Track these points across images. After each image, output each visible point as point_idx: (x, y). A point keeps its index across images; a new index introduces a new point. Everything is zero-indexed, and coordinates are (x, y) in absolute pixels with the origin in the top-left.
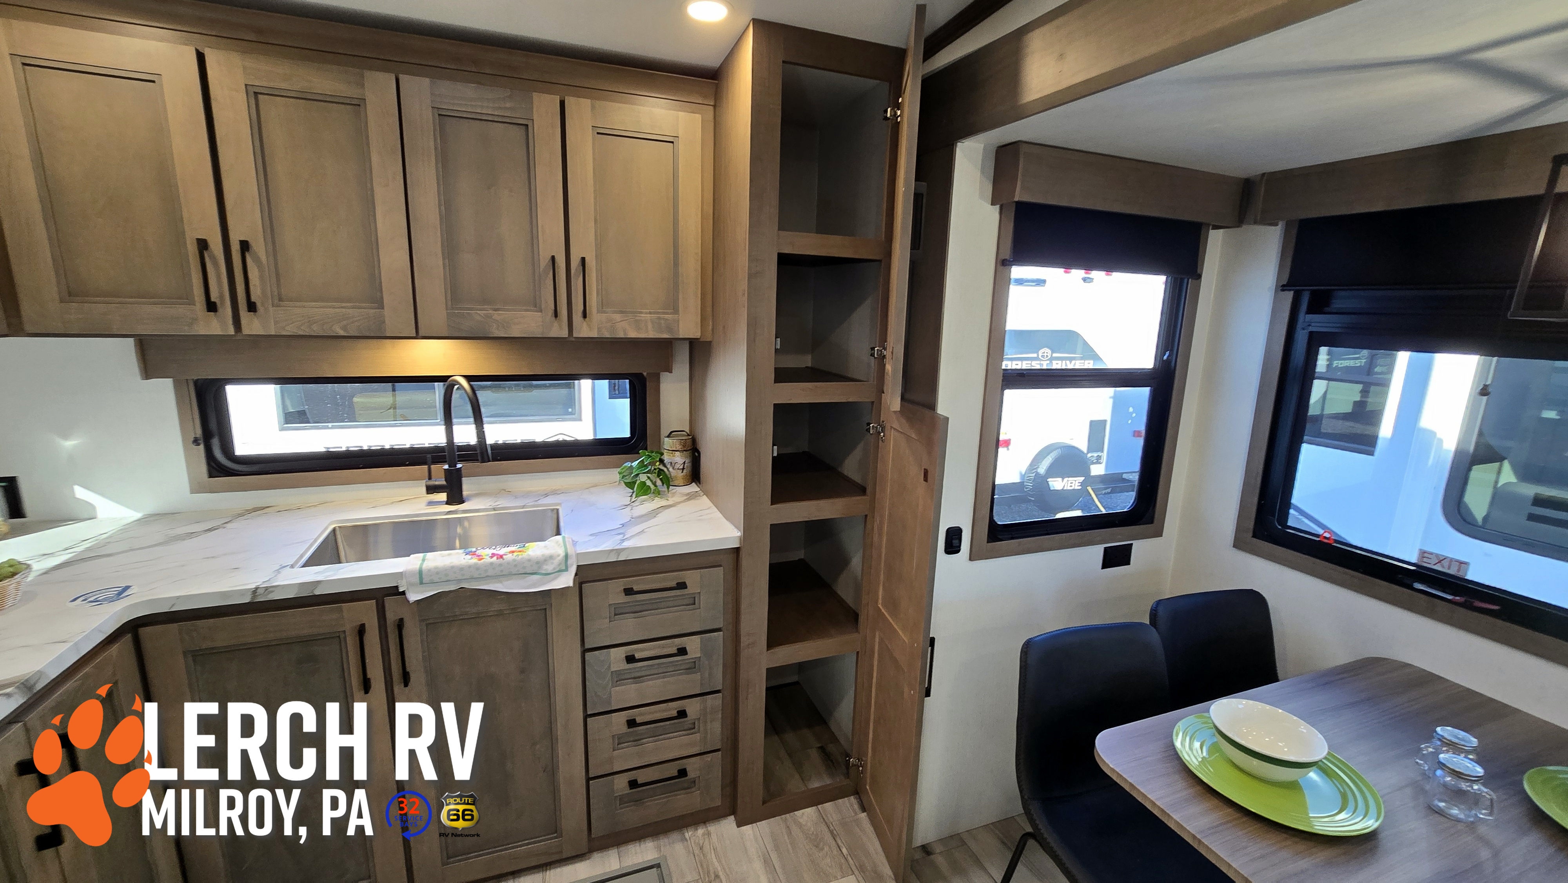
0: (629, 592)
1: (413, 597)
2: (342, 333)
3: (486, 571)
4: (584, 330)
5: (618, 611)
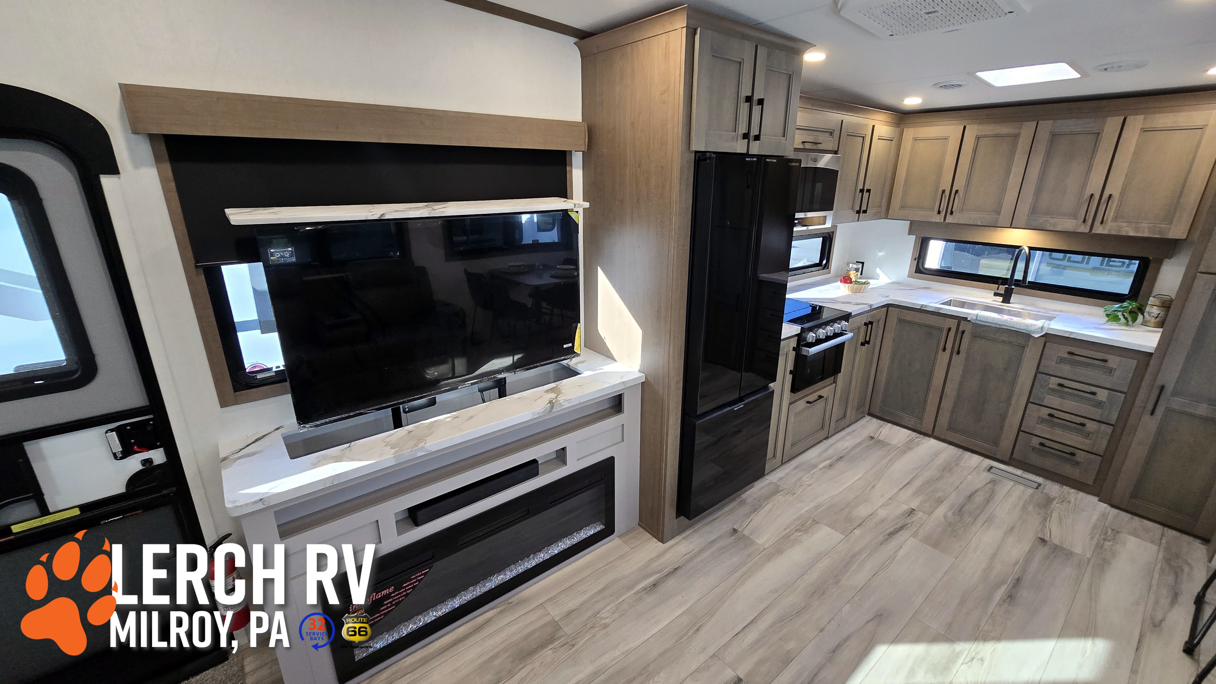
0: (1070, 353)
2: (980, 224)
5: (1062, 360)
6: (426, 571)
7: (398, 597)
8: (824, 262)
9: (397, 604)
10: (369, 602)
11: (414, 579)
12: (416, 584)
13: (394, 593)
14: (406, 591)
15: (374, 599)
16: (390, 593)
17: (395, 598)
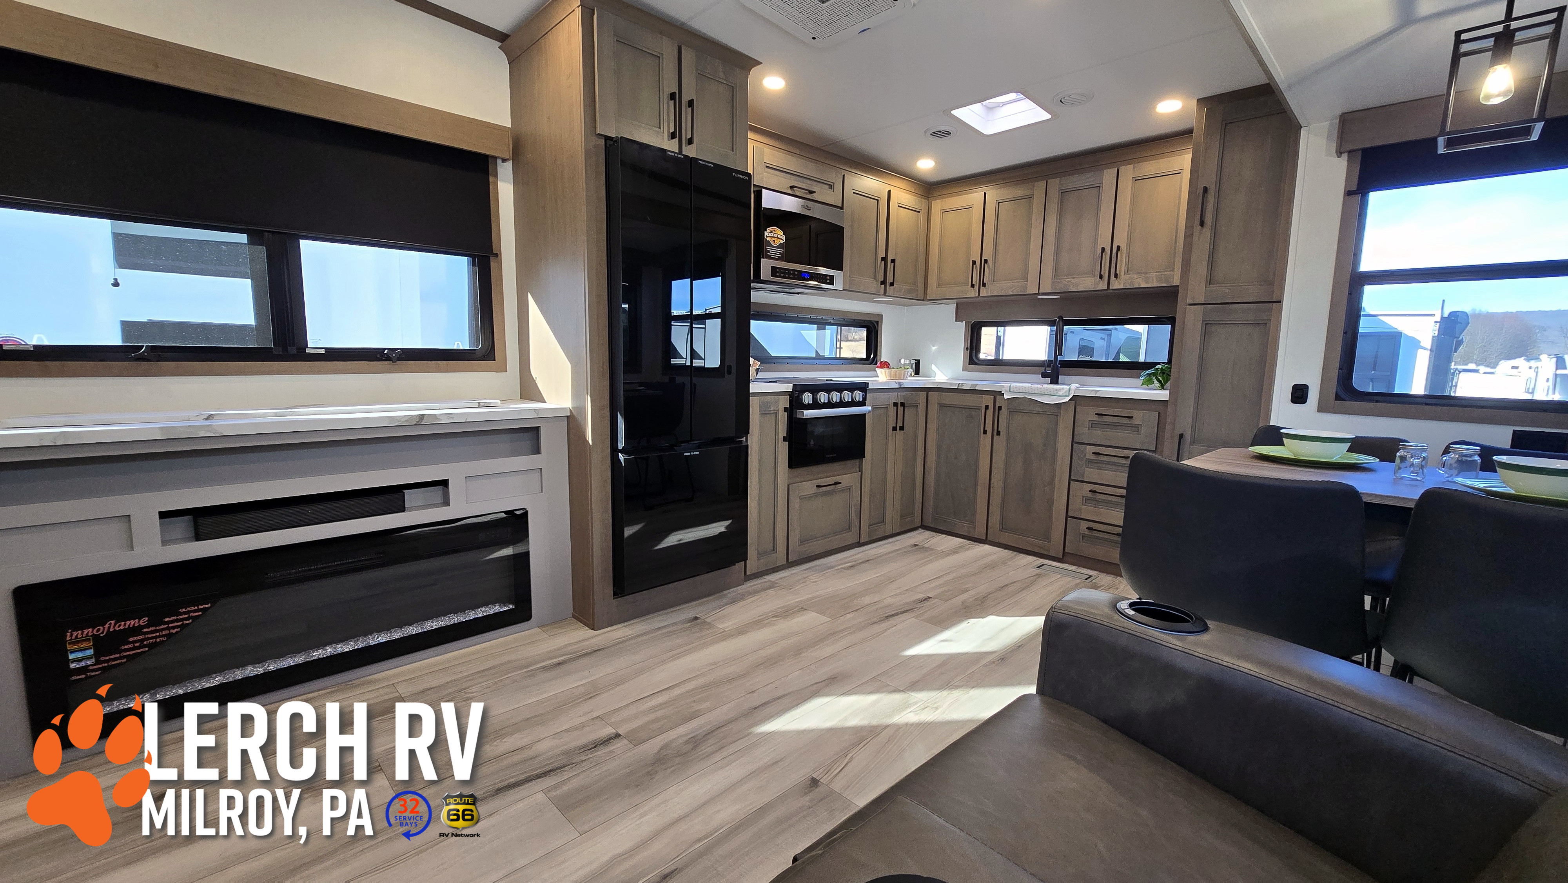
0: (1098, 414)
1: (1006, 397)
2: (1012, 294)
3: (1035, 390)
4: (1116, 285)
5: (1093, 425)
6: (207, 606)
7: (154, 635)
8: (872, 356)
9: (151, 646)
10: (102, 633)
11: (185, 613)
12: (187, 622)
13: (148, 628)
14: (168, 628)
15: (111, 630)
16: (142, 627)
17: (150, 636)
